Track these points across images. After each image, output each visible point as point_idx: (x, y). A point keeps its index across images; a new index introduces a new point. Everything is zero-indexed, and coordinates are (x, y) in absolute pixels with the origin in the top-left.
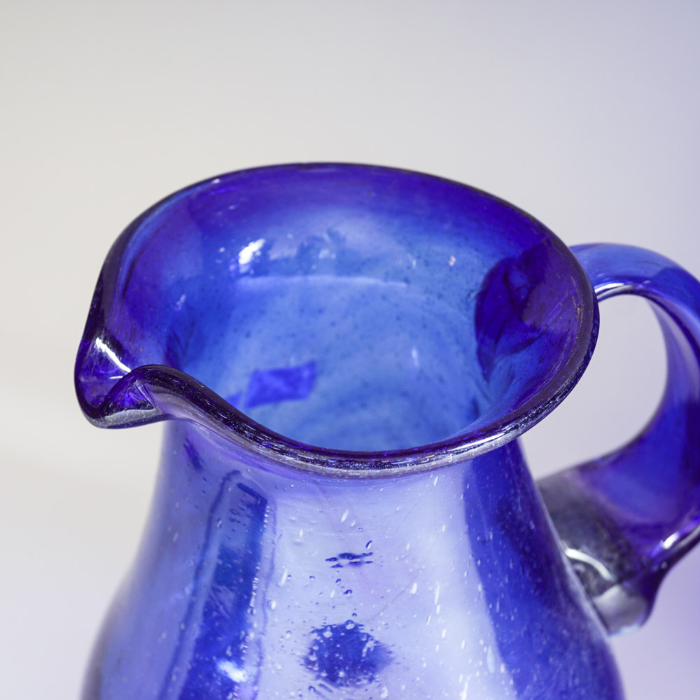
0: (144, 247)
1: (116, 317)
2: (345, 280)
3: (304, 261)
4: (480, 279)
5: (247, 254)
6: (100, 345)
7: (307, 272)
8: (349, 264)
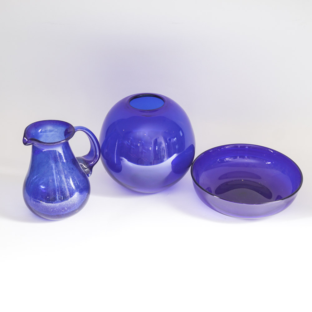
0: (28, 129)
1: (26, 135)
2: (50, 133)
3: (46, 131)
4: (65, 130)
5: (40, 131)
6: (25, 138)
7: (46, 132)
8: (51, 131)
